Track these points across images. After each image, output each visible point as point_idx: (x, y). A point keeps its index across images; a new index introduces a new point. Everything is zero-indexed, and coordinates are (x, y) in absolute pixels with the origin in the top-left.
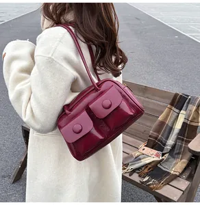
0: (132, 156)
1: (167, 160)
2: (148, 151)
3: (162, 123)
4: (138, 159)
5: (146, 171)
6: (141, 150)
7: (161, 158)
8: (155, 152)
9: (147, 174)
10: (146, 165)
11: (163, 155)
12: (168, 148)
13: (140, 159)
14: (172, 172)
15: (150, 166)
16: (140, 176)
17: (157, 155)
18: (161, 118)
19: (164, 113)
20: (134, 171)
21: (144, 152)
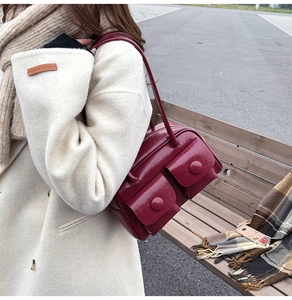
0: (225, 236)
1: (277, 251)
2: (251, 232)
3: (279, 195)
4: (232, 241)
5: (241, 260)
6: (240, 230)
7: (268, 246)
8: (261, 236)
9: (242, 266)
10: (243, 253)
11: (272, 242)
12: (282, 232)
13: (235, 242)
14: (281, 269)
15: (248, 255)
16: (230, 266)
17: (263, 241)
18: (277, 187)
19: (284, 180)
20: (222, 258)
21: (243, 233)
